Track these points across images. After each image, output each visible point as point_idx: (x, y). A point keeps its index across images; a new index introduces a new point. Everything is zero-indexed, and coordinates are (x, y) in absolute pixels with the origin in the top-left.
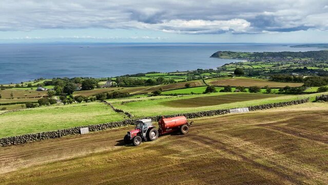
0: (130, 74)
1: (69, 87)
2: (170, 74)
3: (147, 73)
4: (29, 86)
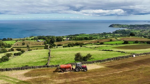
1: (53, 40)
2: (91, 35)
3: (80, 34)
4: (32, 39)
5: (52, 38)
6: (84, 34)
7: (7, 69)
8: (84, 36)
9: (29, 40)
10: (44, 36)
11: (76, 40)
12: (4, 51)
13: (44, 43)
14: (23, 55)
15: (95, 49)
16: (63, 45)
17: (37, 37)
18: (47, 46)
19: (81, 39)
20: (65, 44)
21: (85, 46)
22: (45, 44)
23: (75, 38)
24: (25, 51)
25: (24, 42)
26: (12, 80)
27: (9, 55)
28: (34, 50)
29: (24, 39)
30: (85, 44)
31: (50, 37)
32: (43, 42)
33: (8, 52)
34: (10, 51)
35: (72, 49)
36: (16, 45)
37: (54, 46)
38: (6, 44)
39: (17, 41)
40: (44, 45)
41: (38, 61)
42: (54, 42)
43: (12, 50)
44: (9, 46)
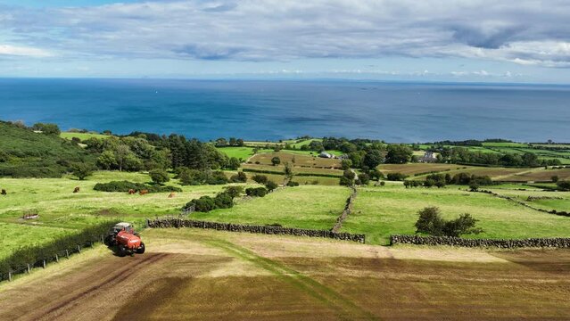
0: (451, 140)
1: (373, 156)
2: (534, 146)
3: (485, 141)
4: (303, 148)
5: (374, 148)
6: (505, 141)
7: (229, 225)
8: (502, 150)
9: (294, 149)
10: (347, 140)
11: (462, 162)
12: (220, 180)
13: (340, 166)
14: (272, 196)
15: (523, 204)
16: (407, 179)
17: (321, 141)
18: (351, 176)
19: (486, 161)
20: (416, 175)
21: (489, 190)
22: (344, 167)
23: (460, 156)
24: (276, 186)
25: (277, 154)
26: (241, 253)
27: (233, 192)
28: (306, 184)
29: (280, 144)
30: (497, 183)
31: (368, 144)
32: (340, 160)
33: (229, 182)
34: (234, 182)
35: (433, 195)
36: (254, 162)
37: (375, 178)
38: (224, 158)
39: (256, 149)
40: (341, 173)
41: (311, 217)
42: (377, 164)
43: (242, 178)
44: (233, 165)
